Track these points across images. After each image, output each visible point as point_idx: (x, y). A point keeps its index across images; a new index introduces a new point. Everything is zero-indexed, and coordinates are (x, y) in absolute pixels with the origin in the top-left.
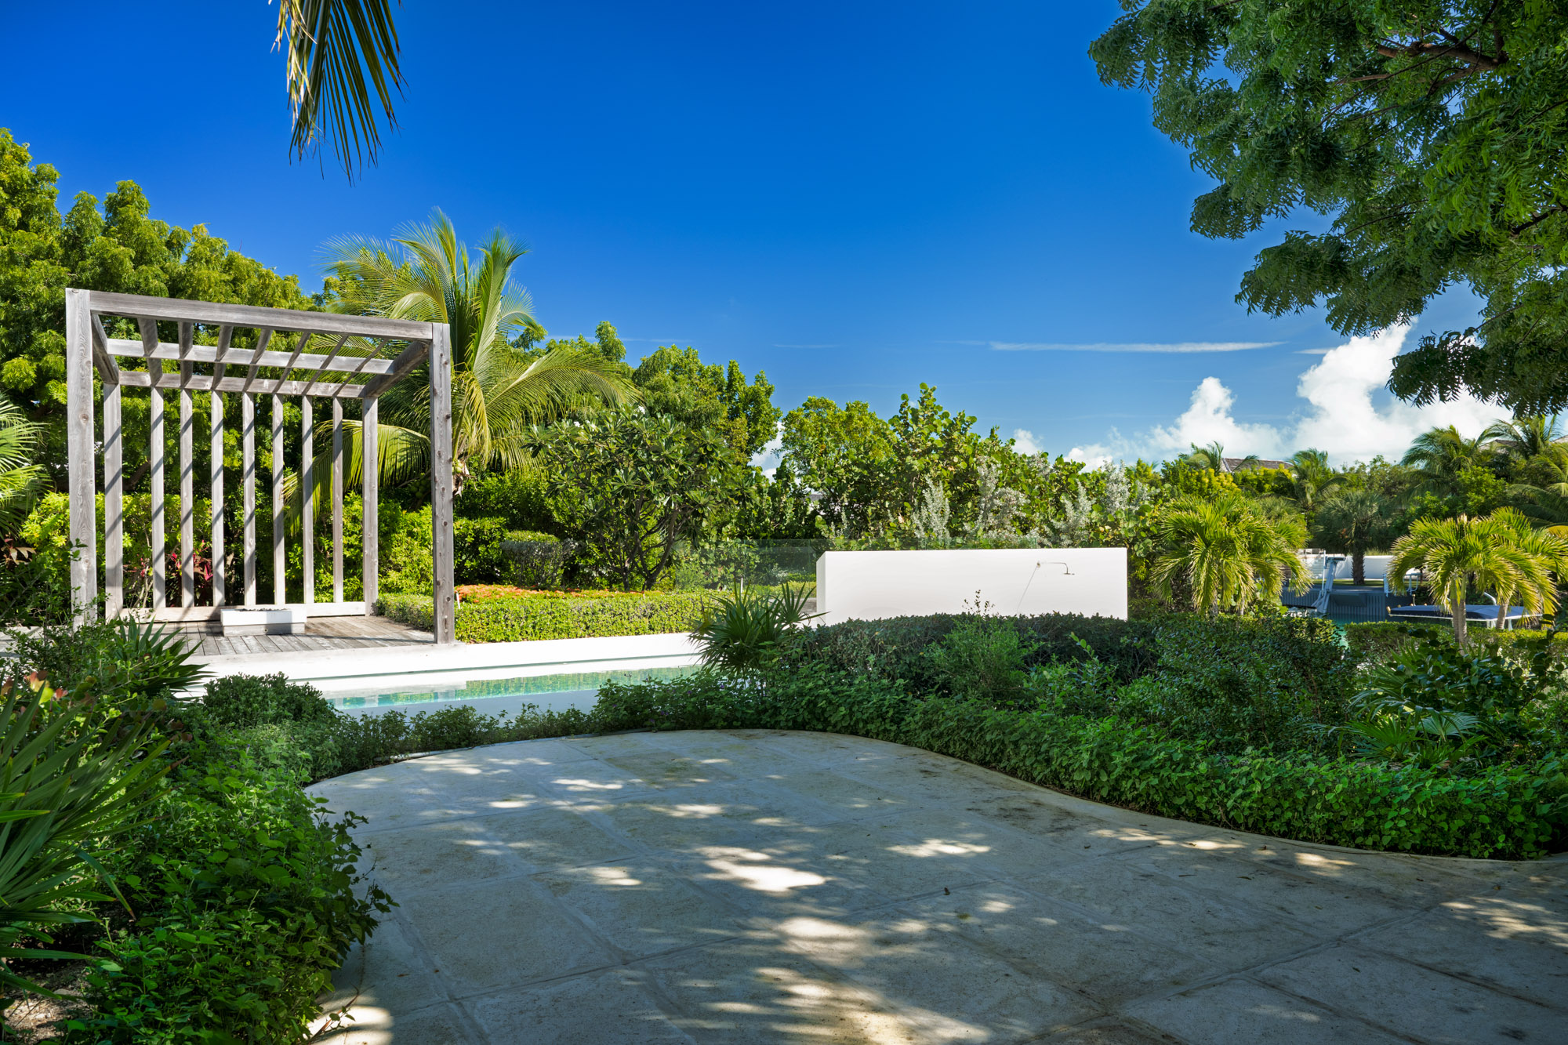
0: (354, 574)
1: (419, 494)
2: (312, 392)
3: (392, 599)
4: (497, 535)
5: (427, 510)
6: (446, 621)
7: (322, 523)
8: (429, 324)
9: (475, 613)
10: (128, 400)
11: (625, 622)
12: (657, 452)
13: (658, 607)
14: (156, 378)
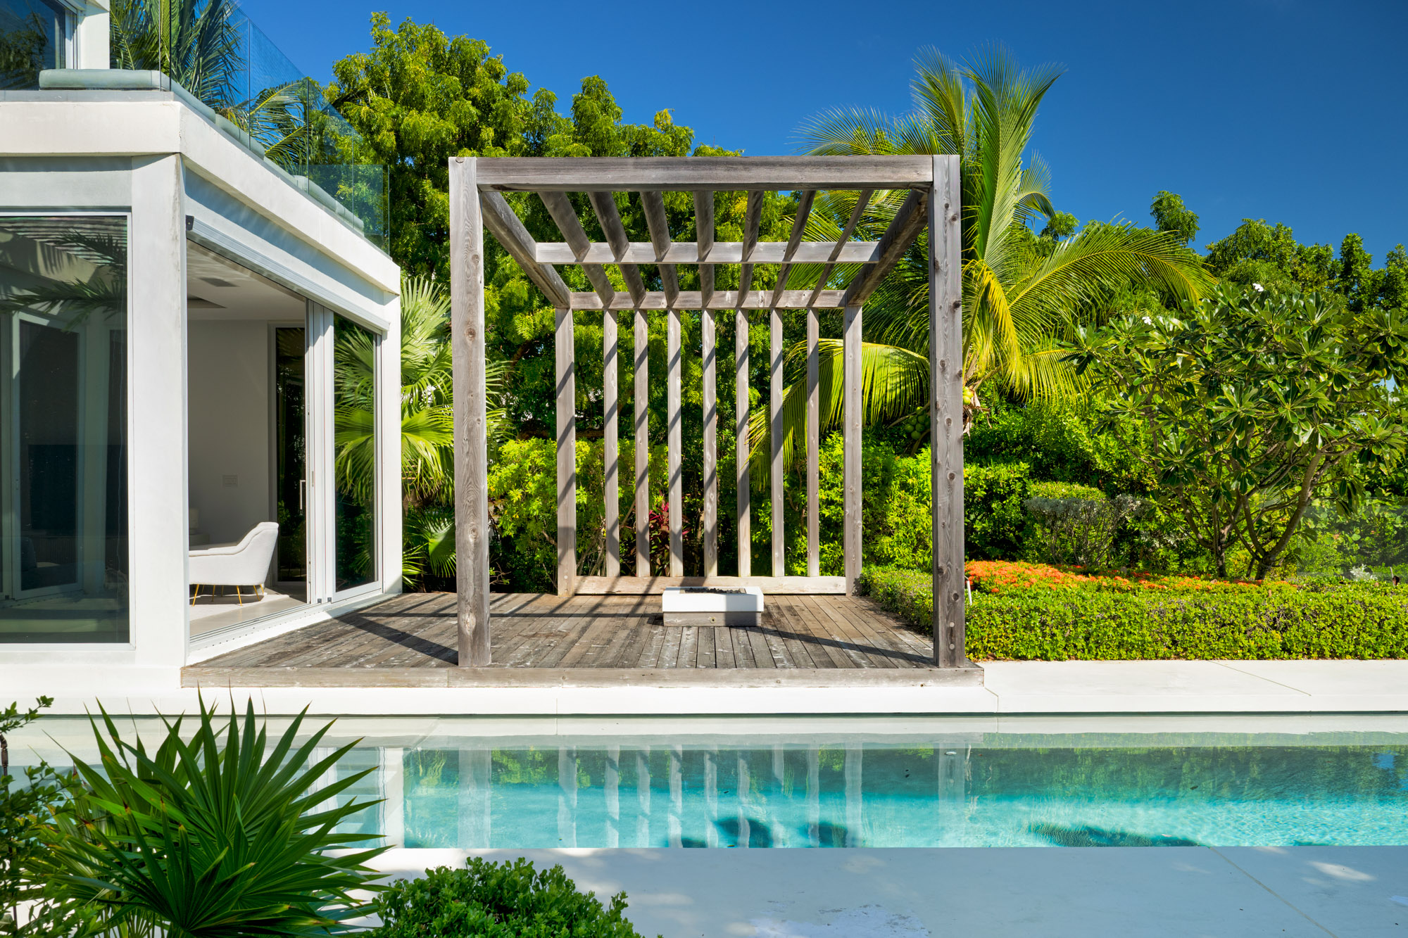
0: (834, 538)
1: (915, 435)
2: (784, 303)
3: (880, 575)
4: (1018, 487)
5: (926, 453)
6: (951, 632)
7: (796, 472)
8: (928, 158)
9: (995, 614)
10: (582, 328)
11: (1242, 637)
12: (1295, 354)
13: (1299, 613)
14: (607, 300)
